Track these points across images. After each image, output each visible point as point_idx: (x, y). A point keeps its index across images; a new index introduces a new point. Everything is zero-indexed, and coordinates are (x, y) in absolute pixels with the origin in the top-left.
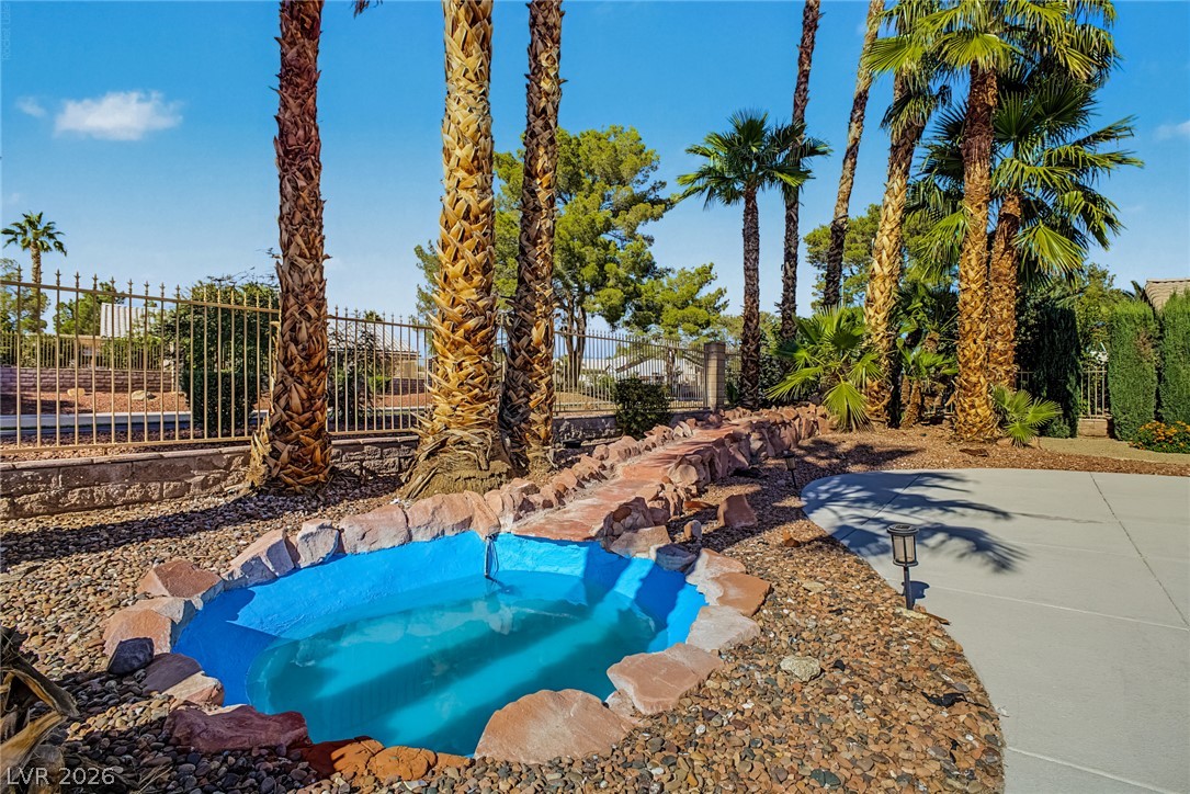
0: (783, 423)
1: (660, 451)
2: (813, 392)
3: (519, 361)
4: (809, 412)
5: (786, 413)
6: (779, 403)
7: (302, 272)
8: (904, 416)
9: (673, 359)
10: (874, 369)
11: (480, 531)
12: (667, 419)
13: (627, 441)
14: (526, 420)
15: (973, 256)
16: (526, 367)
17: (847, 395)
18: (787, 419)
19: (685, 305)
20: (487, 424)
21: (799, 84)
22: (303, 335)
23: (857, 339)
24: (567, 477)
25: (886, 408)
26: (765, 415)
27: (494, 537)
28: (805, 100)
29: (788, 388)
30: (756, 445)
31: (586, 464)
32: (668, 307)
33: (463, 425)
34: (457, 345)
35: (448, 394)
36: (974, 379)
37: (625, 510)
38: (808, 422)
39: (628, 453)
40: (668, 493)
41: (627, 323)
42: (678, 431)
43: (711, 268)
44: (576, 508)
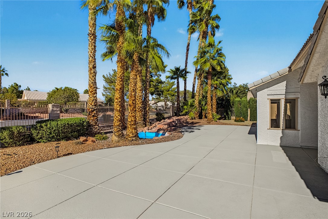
0: (181, 119)
1: (163, 123)
2: (187, 114)
3: (145, 112)
4: (186, 117)
5: (182, 117)
6: (182, 115)
7: (123, 104)
8: (203, 117)
9: (166, 102)
10: (196, 110)
11: (144, 132)
12: (164, 118)
13: (158, 122)
14: (146, 120)
15: (209, 93)
16: (146, 113)
17: (192, 114)
18: (182, 118)
19: (169, 91)
20: (142, 120)
21: (186, 60)
22: (123, 111)
23: (193, 106)
24: (152, 126)
25: (198, 116)
26: (179, 118)
27: (146, 132)
28: (187, 63)
29: (183, 113)
30: (177, 122)
31: (154, 125)
32: (165, 91)
33: (140, 121)
34: (139, 111)
35: (138, 117)
36: (209, 112)
37: (159, 129)
38: (186, 119)
39: (159, 124)
40: (164, 128)
41: (156, 94)
42: (165, 120)
43: (174, 82)
44: (153, 130)
